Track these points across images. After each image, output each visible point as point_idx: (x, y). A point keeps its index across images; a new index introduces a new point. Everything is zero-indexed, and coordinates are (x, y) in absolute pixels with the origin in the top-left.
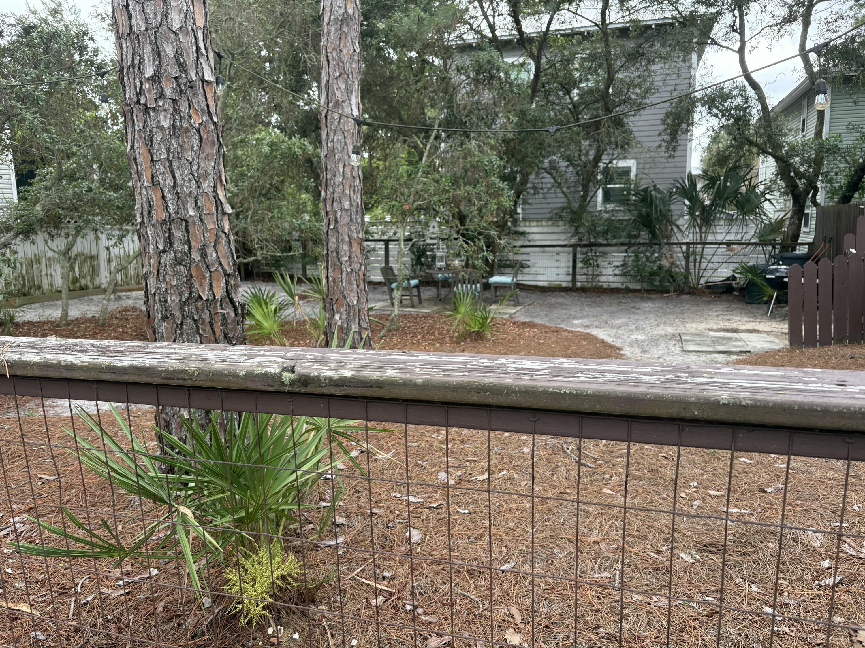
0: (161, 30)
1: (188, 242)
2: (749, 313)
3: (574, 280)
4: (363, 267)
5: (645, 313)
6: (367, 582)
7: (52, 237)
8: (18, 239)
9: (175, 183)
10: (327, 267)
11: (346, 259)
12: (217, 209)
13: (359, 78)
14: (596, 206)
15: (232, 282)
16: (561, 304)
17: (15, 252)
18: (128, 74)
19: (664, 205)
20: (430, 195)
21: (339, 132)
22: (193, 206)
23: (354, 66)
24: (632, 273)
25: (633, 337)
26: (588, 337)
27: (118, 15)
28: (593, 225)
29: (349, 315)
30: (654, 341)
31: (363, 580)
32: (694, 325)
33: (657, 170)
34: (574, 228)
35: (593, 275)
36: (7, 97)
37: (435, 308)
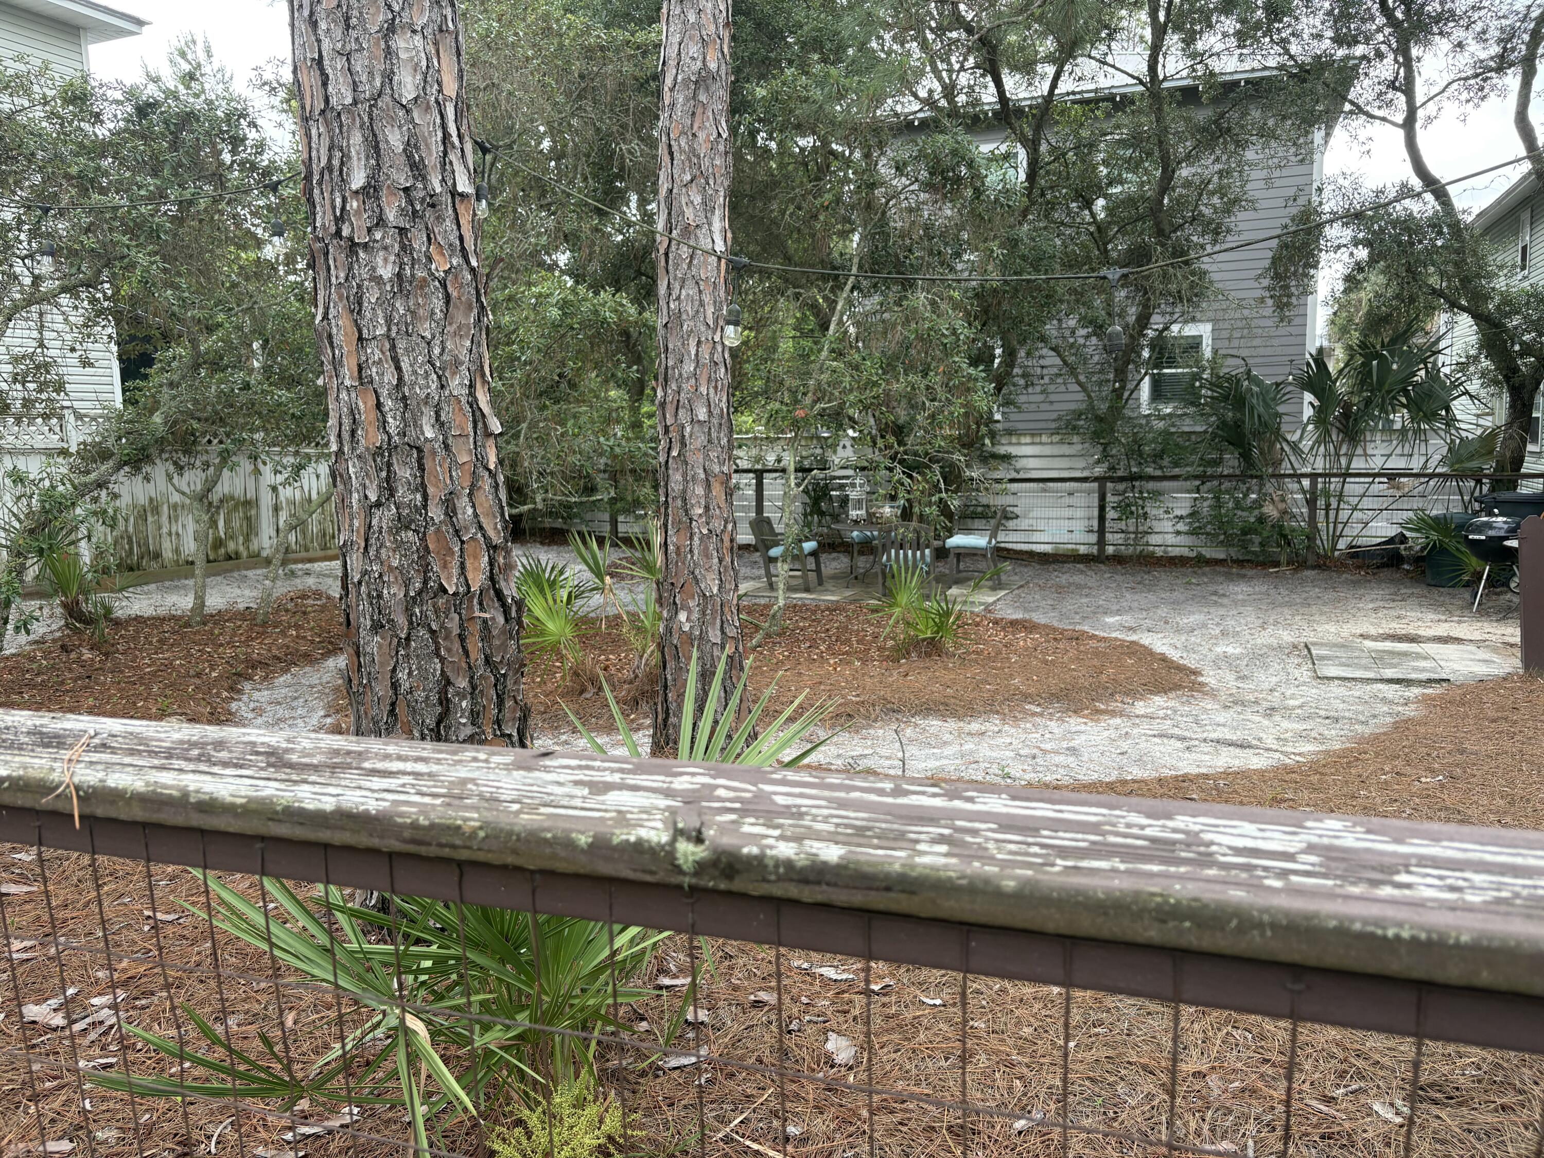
0: (380, 104)
1: (422, 488)
2: (1436, 606)
3: (1101, 542)
4: (730, 527)
5: (1235, 603)
6: (755, 1146)
7: (180, 469)
8: (122, 472)
9: (400, 379)
10: (665, 525)
11: (700, 511)
12: (475, 427)
13: (726, 183)
14: (1139, 407)
15: (501, 560)
16: (1079, 587)
17: (116, 496)
18: (320, 183)
19: (1267, 405)
20: (844, 392)
21: (690, 283)
22: (433, 421)
23: (717, 162)
24: (1209, 528)
25: (1219, 650)
26: (1135, 649)
27: (303, 77)
28: (1135, 441)
29: (704, 614)
30: (1258, 657)
31: (748, 1143)
32: (1332, 628)
33: (1256, 342)
34: (1100, 448)
35: (1136, 533)
36: (105, 226)
37: (848, 593)
